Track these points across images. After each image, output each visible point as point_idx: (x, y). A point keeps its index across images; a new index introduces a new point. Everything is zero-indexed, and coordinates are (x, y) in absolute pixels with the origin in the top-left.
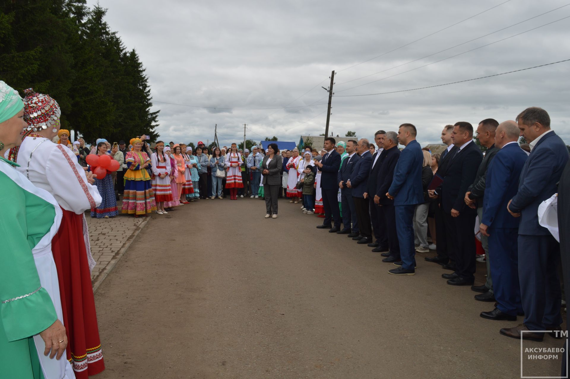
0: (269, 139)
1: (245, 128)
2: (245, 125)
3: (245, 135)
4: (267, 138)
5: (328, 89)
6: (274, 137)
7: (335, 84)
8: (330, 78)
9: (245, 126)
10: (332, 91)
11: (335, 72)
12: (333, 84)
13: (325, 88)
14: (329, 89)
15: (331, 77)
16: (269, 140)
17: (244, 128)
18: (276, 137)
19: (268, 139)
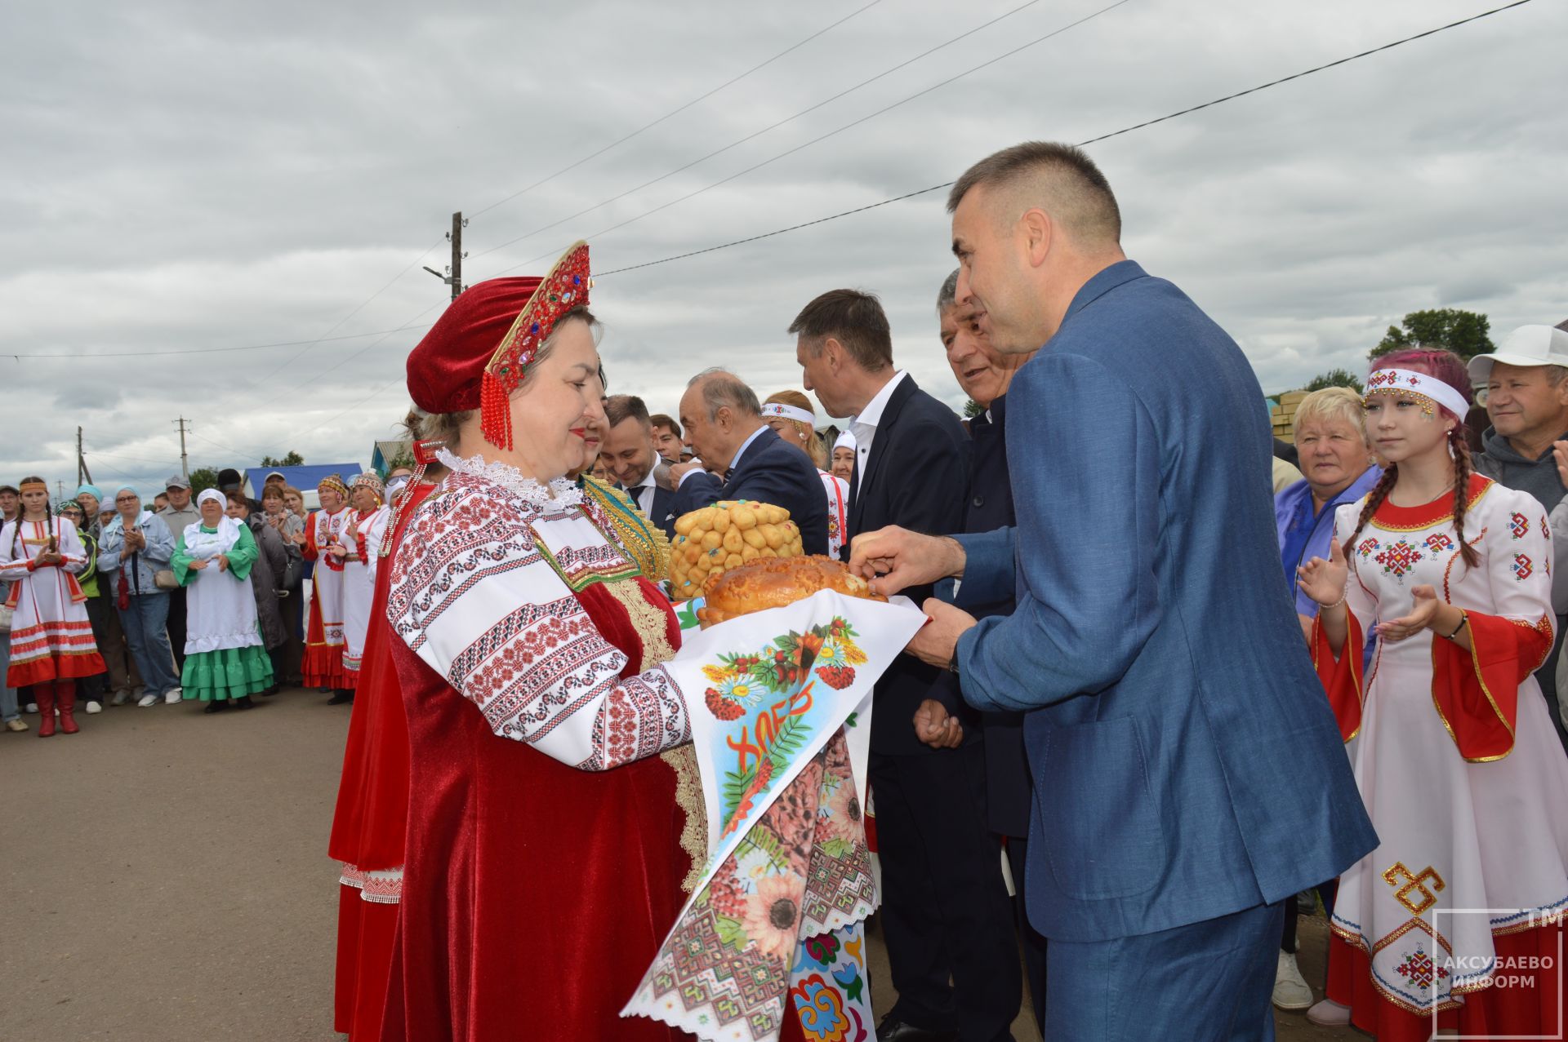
0: (274, 461)
1: (182, 431)
2: (181, 421)
3: (184, 455)
4: (267, 461)
5: (445, 275)
6: (291, 456)
7: (466, 255)
8: (450, 239)
9: (182, 425)
10: (460, 281)
11: (463, 218)
12: (460, 257)
13: (436, 271)
14: (448, 274)
15: (451, 234)
16: (275, 464)
17: (179, 433)
18: (296, 453)
19: (271, 461)
